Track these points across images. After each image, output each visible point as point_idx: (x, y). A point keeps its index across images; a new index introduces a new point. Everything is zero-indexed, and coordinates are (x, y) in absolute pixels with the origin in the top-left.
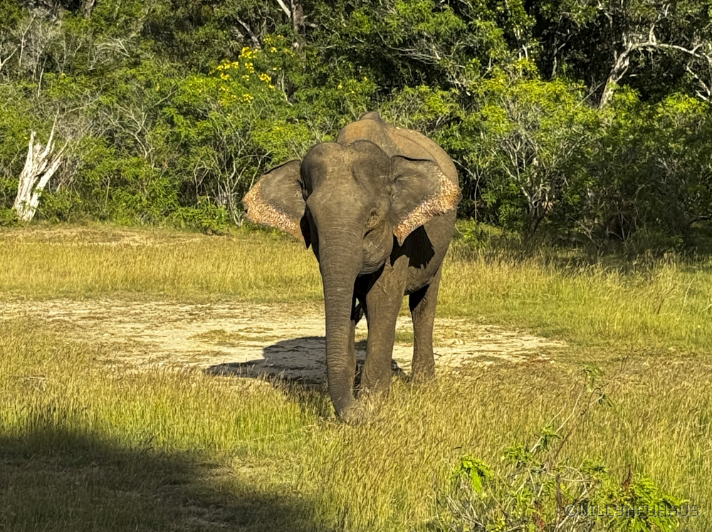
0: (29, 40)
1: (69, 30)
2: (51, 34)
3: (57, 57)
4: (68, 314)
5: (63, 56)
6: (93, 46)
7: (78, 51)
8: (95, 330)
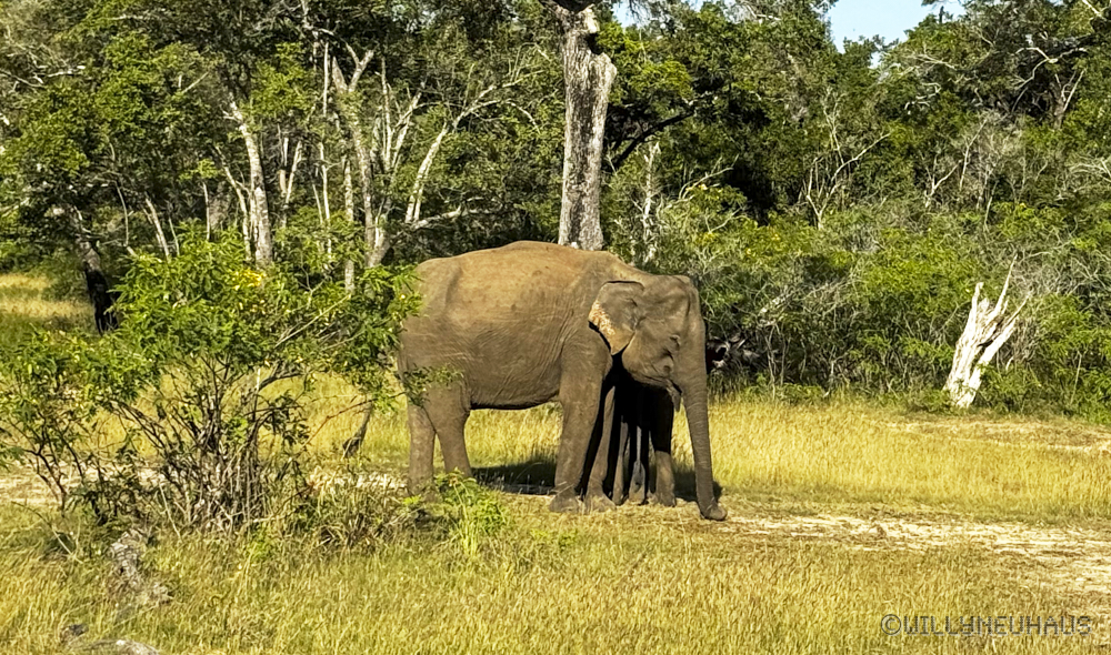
0: (975, 155)
1: (1030, 143)
2: (1005, 148)
3: (1012, 181)
4: (1023, 545)
5: (1021, 179)
6: (1064, 167)
7: (1042, 173)
8: (1064, 571)
